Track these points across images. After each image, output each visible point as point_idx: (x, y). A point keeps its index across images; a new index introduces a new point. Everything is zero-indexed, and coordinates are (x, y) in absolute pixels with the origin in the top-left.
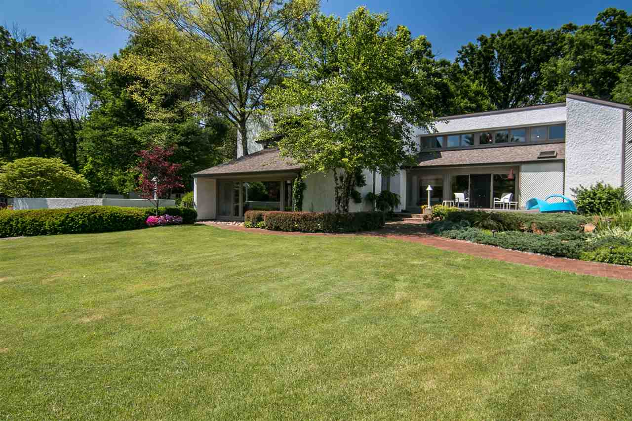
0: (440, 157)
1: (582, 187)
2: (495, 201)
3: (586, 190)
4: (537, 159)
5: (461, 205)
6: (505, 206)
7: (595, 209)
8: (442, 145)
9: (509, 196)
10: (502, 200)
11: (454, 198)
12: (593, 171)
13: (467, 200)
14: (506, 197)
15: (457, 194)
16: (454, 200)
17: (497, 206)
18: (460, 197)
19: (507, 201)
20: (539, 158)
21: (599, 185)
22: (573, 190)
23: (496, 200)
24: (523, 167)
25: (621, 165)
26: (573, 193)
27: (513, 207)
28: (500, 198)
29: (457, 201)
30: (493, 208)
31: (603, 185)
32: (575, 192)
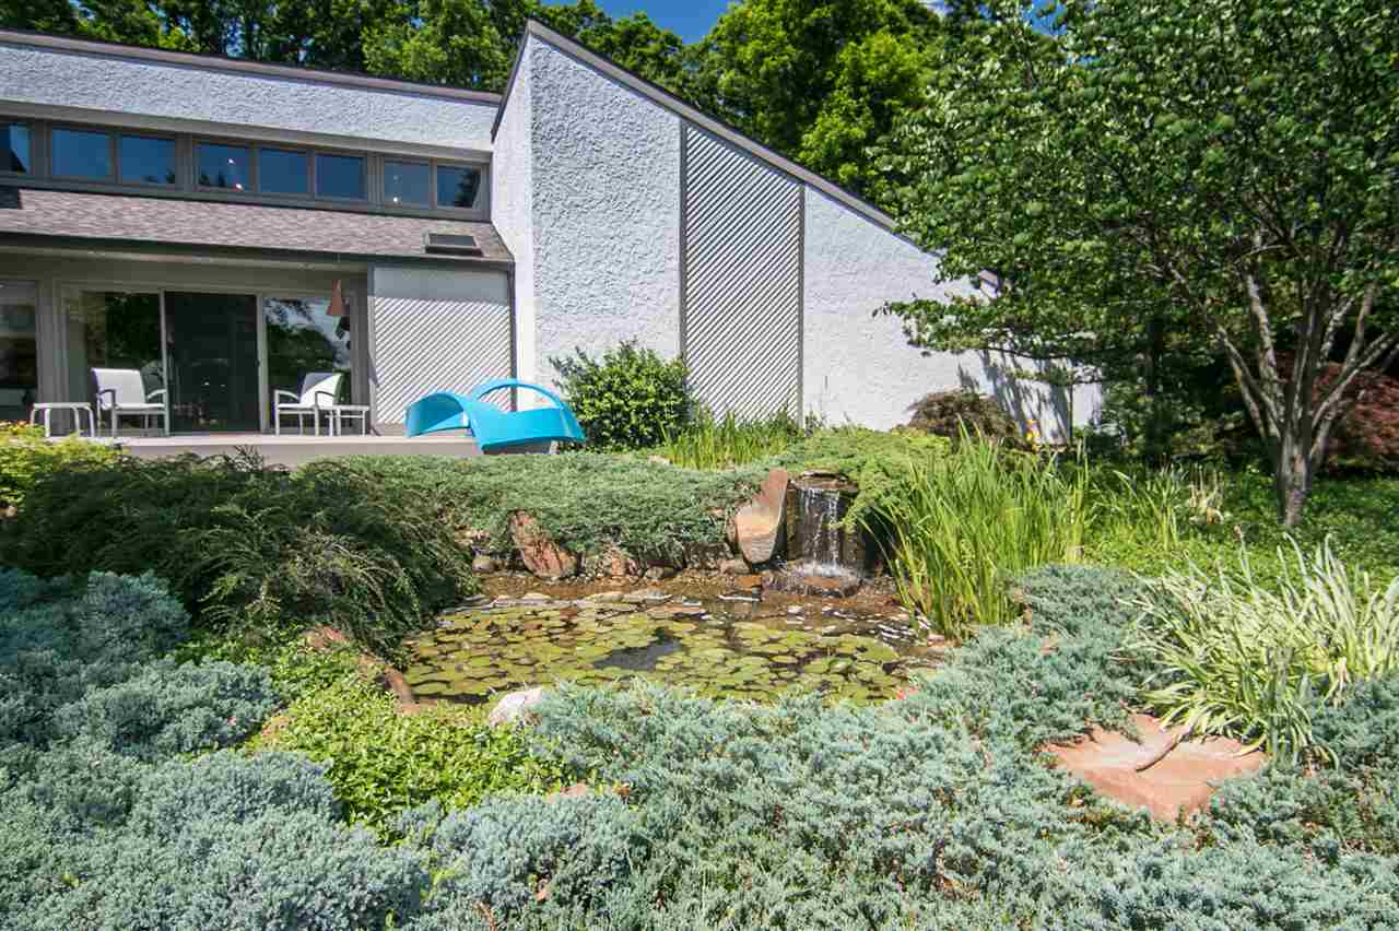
0: (18, 204)
1: (583, 356)
2: (278, 405)
3: (594, 366)
4: (423, 254)
5: (132, 421)
6: (324, 423)
7: (627, 429)
8: (25, 163)
9: (331, 383)
10: (307, 400)
11: (91, 391)
12: (611, 304)
13: (158, 399)
14: (322, 386)
15: (105, 376)
16: (94, 403)
17: (290, 423)
18: (123, 386)
19: (327, 403)
20: (429, 250)
21: (627, 352)
22: (558, 365)
23: (284, 399)
24: (380, 277)
25: (677, 290)
26: (558, 376)
27: (349, 425)
28: (299, 393)
29: (107, 405)
30: (270, 431)
31: (637, 350)
32: (565, 373)
